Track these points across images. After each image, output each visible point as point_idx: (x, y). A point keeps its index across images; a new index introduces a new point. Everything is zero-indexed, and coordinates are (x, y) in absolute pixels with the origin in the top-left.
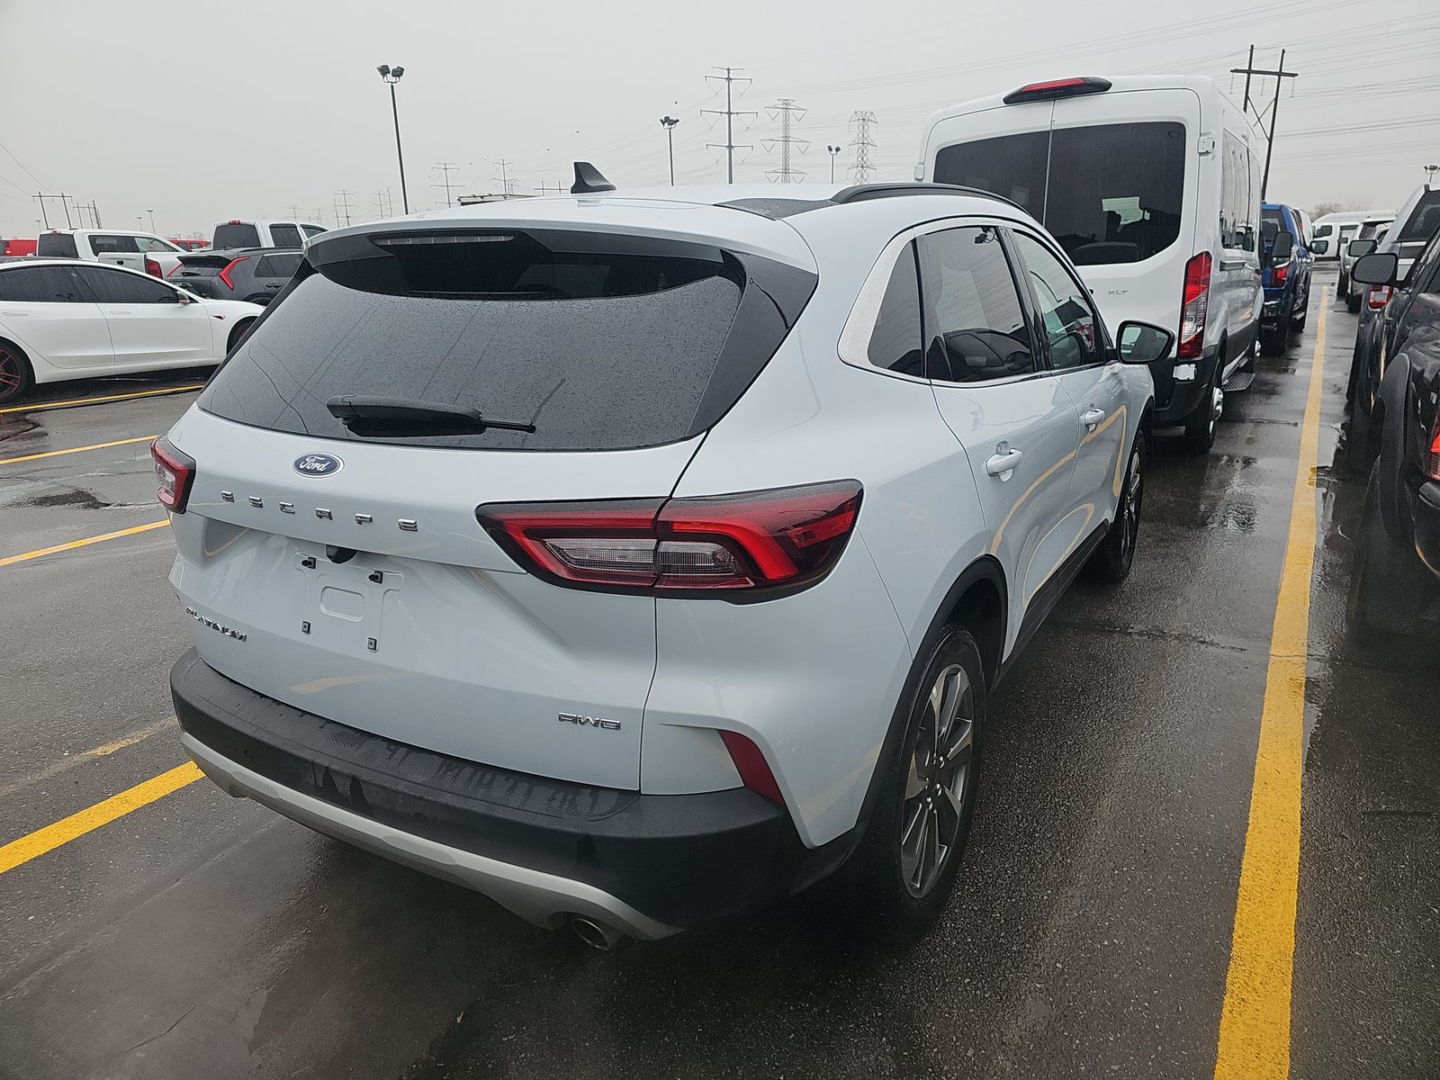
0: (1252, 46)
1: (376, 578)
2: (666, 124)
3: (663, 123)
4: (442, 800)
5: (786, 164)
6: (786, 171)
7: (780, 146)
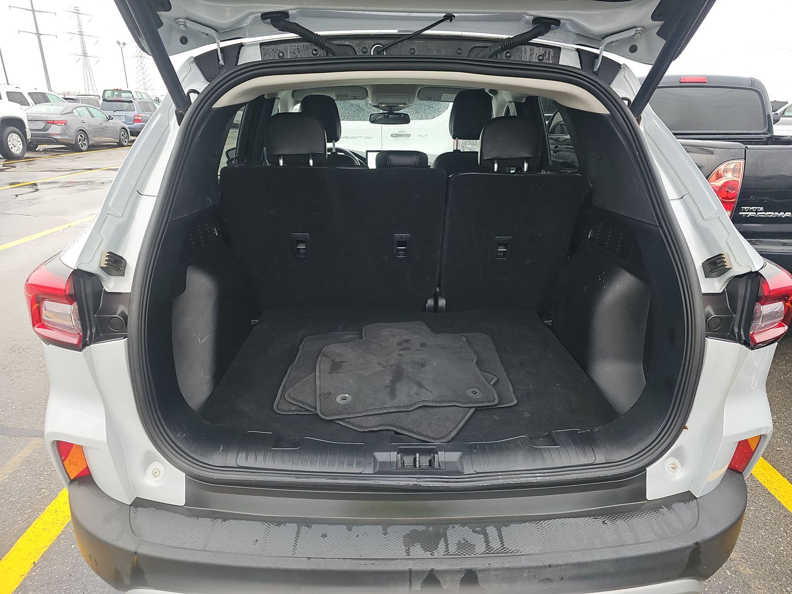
5: (84, 50)
6: (85, 54)
7: (77, 37)
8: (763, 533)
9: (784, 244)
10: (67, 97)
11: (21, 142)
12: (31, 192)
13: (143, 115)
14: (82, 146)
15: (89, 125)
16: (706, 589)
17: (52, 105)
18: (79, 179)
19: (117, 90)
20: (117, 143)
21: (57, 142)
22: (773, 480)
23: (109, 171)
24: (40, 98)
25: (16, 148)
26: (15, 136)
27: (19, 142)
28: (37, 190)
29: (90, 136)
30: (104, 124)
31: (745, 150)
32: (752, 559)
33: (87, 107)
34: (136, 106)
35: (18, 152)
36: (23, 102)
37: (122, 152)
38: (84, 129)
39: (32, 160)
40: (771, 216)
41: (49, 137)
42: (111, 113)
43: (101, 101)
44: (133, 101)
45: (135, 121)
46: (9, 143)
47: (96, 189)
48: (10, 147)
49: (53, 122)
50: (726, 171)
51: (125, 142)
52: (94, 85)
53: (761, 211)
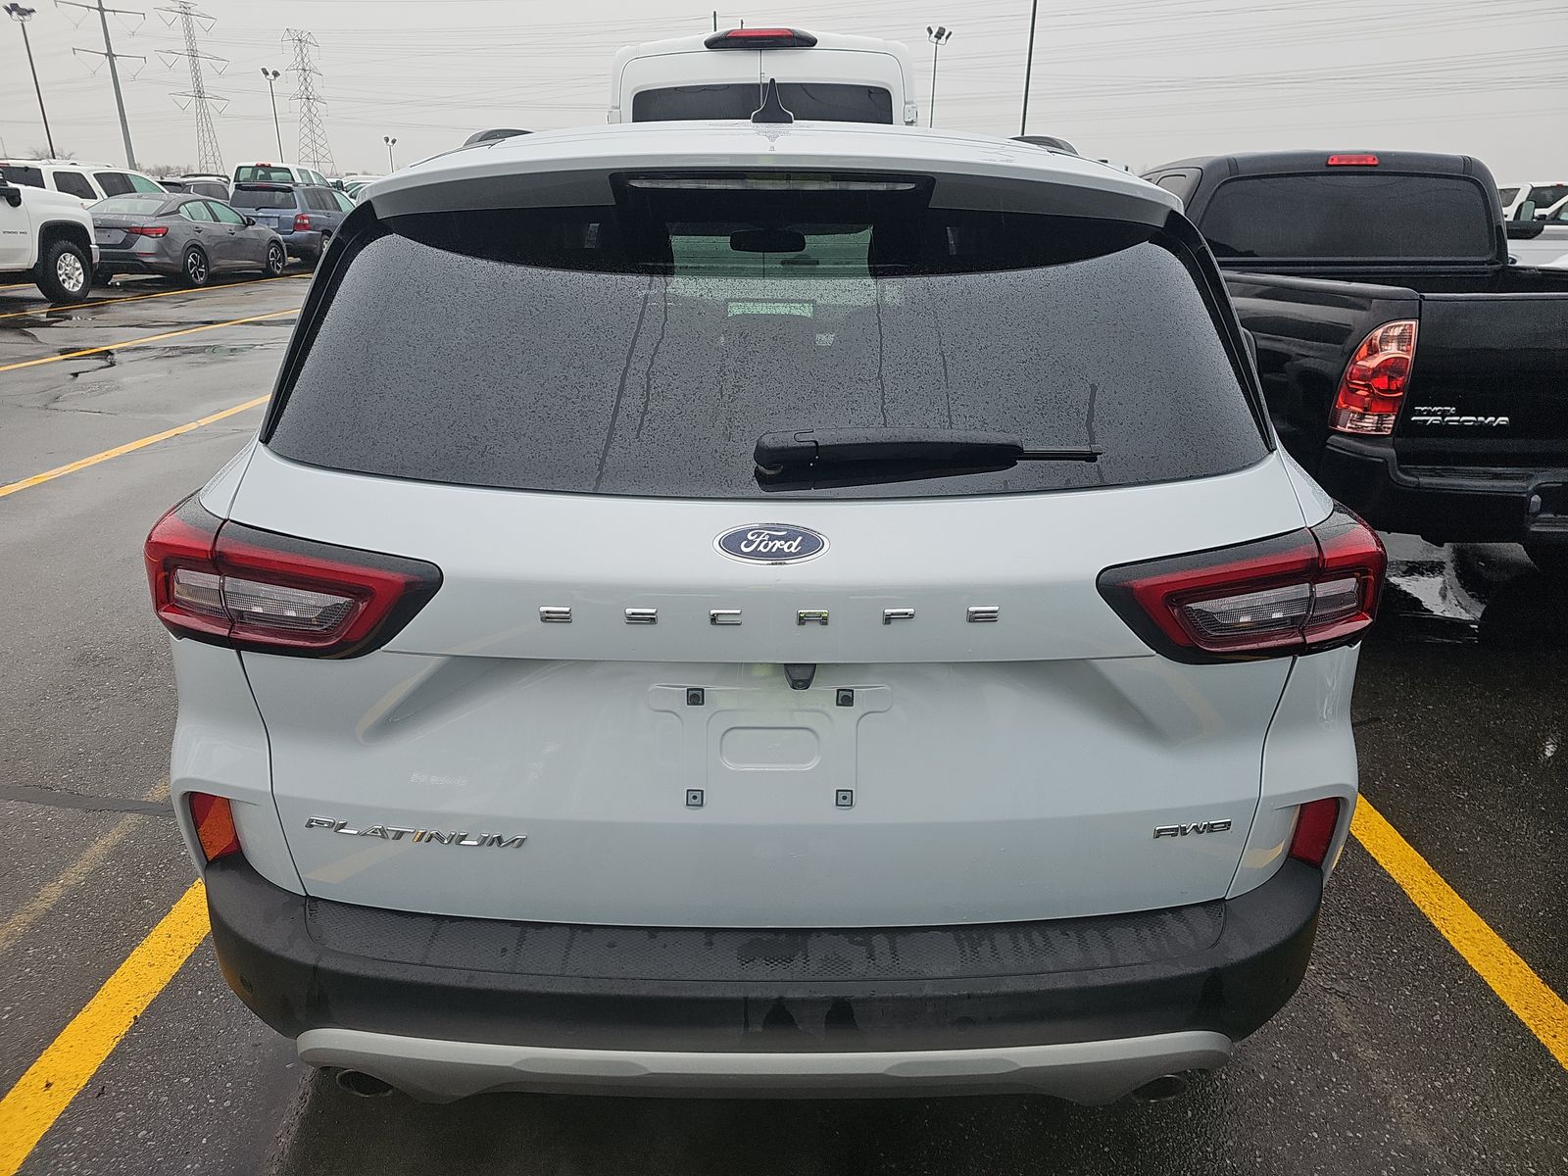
0: (715, 13)
1: (845, 699)
2: (14, 13)
3: (10, 12)
4: (1004, 989)
5: (198, 85)
6: (200, 94)
7: (185, 61)
8: (1407, 993)
9: (1497, 476)
10: (166, 180)
11: (81, 270)
12: (102, 368)
13: (312, 215)
14: (196, 277)
15: (209, 237)
16: (1292, 1082)
17: (139, 197)
18: (189, 342)
19: (263, 165)
20: (261, 269)
21: (149, 268)
22: (1440, 903)
23: (248, 327)
24: (116, 184)
25: (72, 282)
26: (70, 258)
27: (78, 269)
28: (112, 364)
29: (211, 257)
30: (238, 235)
31: (1420, 302)
32: (1381, 1035)
33: (205, 202)
34: (300, 198)
35: (76, 289)
36: (86, 192)
37: (272, 287)
38: (200, 244)
39: (103, 305)
40: (1471, 423)
41: (133, 260)
42: (252, 212)
43: (231, 190)
44: (295, 188)
45: (297, 227)
46: (60, 272)
47: (224, 361)
48: (61, 279)
49: (143, 231)
50: (1385, 340)
51: (278, 268)
52: (217, 154)
53: (1452, 415)
